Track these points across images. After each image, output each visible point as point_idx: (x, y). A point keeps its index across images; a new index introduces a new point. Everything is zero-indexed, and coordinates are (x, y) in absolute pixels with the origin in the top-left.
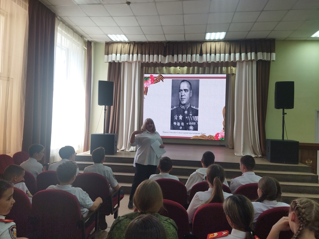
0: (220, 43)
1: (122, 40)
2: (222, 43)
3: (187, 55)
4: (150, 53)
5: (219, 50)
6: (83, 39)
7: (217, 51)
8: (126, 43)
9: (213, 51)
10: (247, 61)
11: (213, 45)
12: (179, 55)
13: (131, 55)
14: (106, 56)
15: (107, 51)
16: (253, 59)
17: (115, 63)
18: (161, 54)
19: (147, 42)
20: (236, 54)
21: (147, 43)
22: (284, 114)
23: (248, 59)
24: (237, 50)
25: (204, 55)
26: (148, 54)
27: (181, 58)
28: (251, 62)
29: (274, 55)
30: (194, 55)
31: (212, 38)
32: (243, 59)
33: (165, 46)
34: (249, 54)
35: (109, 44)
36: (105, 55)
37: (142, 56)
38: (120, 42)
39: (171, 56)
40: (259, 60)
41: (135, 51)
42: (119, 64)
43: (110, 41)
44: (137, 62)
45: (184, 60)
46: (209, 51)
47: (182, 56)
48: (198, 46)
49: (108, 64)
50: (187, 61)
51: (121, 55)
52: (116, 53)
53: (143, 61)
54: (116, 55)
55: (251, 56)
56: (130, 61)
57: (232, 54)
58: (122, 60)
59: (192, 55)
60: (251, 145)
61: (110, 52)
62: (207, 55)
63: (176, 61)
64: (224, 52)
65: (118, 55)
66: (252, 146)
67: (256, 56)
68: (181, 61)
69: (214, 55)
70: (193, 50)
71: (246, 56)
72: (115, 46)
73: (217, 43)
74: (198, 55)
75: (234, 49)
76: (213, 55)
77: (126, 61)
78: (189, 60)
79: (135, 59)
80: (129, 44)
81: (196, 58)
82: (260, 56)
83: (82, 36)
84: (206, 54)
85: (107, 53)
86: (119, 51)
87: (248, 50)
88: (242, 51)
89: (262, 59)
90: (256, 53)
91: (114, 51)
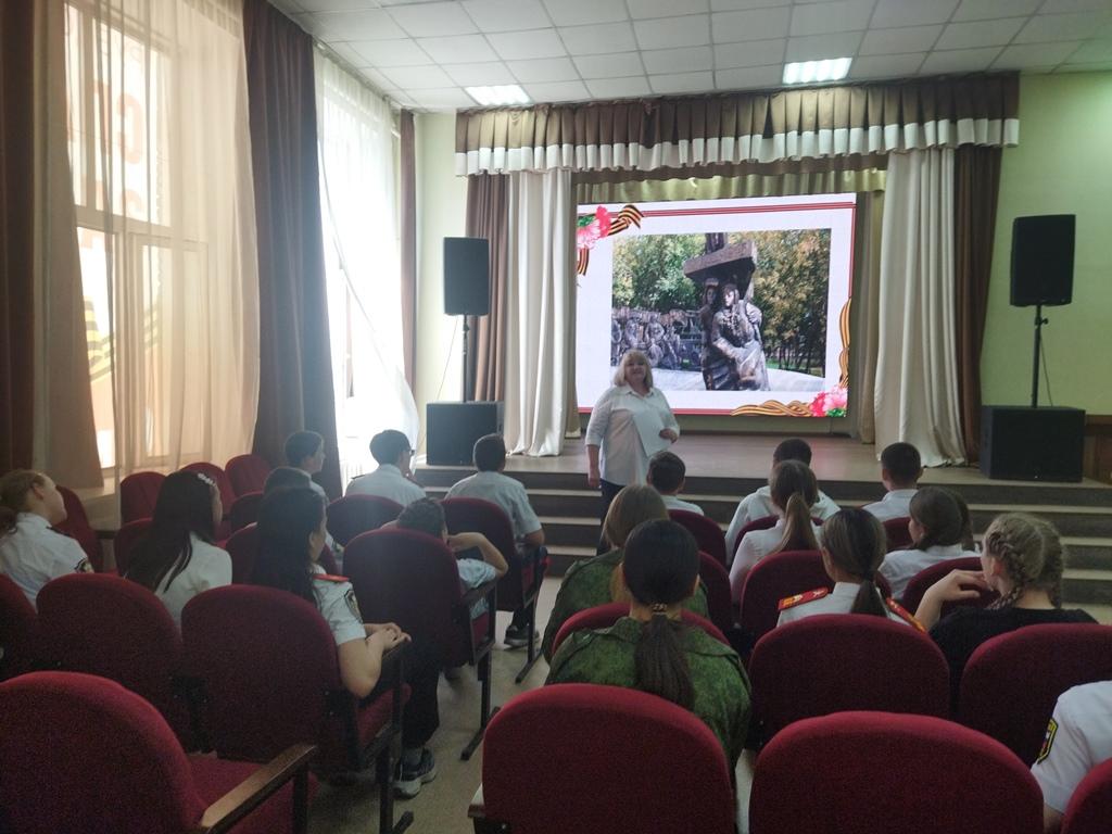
0: (831, 92)
1: (510, 101)
2: (840, 93)
3: (720, 140)
4: (602, 140)
5: (829, 115)
6: (390, 105)
7: (824, 121)
8: (521, 109)
9: (809, 119)
10: (922, 150)
11: (809, 100)
12: (694, 141)
13: (539, 149)
14: (460, 156)
15: (462, 140)
16: (942, 140)
17: (490, 176)
18: (637, 141)
19: (588, 103)
20: (887, 128)
21: (591, 104)
22: (1039, 321)
23: (925, 144)
24: (892, 113)
25: (779, 137)
26: (594, 143)
27: (700, 150)
28: (937, 153)
29: (1013, 125)
30: (745, 139)
31: (806, 79)
32: (909, 143)
33: (649, 113)
34: (929, 126)
35: (470, 116)
36: (457, 151)
37: (574, 149)
38: (505, 108)
39: (668, 144)
40: (965, 145)
41: (553, 136)
42: (503, 179)
43: (473, 105)
44: (559, 172)
45: (713, 158)
46: (794, 121)
47: (705, 141)
48: (758, 107)
49: (465, 182)
50: (723, 160)
51: (507, 150)
52: (490, 144)
53: (579, 166)
54: (493, 151)
55: (938, 132)
56: (537, 167)
57: (873, 130)
58: (511, 168)
59: (737, 139)
60: (931, 428)
61: (472, 143)
62: (789, 134)
63: (686, 161)
64: (846, 124)
65: (499, 151)
66: (935, 430)
67: (953, 133)
68: (702, 160)
69: (812, 133)
70: (741, 119)
71: (921, 134)
72: (488, 120)
73: (822, 93)
74: (758, 137)
75: (879, 111)
77: (523, 168)
78: (728, 156)
79: (551, 162)
80: (533, 114)
81: (752, 147)
82: (968, 132)
83: (385, 98)
84: (786, 131)
85: (464, 146)
86: (500, 138)
87: (928, 114)
88: (906, 117)
89: (973, 141)
90: (953, 122)
91: (485, 139)
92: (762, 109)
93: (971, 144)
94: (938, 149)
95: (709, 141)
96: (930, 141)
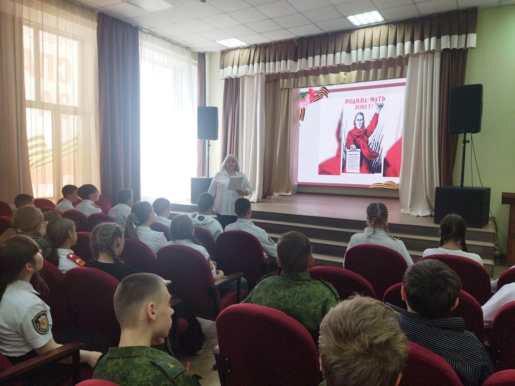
0: (379, 28)
1: (240, 45)
2: (384, 28)
5: (378, 40)
6: (191, 51)
8: (245, 48)
9: (368, 42)
10: (423, 53)
11: (369, 32)
12: (315, 57)
14: (222, 70)
15: (222, 63)
16: (432, 49)
17: (232, 79)
18: (291, 58)
19: (272, 43)
20: (405, 43)
22: (465, 142)
23: (425, 50)
24: (408, 36)
25: (354, 52)
26: (272, 61)
27: (318, 61)
29: (473, 37)
30: (338, 54)
32: (416, 51)
33: (296, 45)
34: (426, 41)
35: (225, 53)
36: (220, 68)
37: (265, 65)
39: (304, 59)
40: (445, 50)
41: (256, 59)
42: (237, 79)
44: (259, 75)
45: (323, 64)
46: (360, 44)
48: (344, 38)
49: (224, 80)
50: (329, 65)
52: (232, 65)
53: (267, 72)
54: (233, 68)
55: (430, 43)
56: (250, 73)
57: (399, 45)
58: (240, 75)
59: (334, 55)
60: (425, 196)
61: (225, 65)
63: (311, 67)
67: (438, 43)
69: (369, 49)
70: (337, 44)
71: (422, 45)
72: (232, 54)
73: (375, 28)
74: (344, 53)
77: (244, 74)
79: (256, 71)
80: (249, 49)
82: (446, 42)
83: (187, 48)
84: (357, 49)
85: (223, 67)
86: (236, 61)
87: (426, 35)
88: (415, 37)
89: (449, 47)
90: (439, 38)
91: (230, 62)
93: (448, 49)
94: (432, 52)
95: (322, 56)
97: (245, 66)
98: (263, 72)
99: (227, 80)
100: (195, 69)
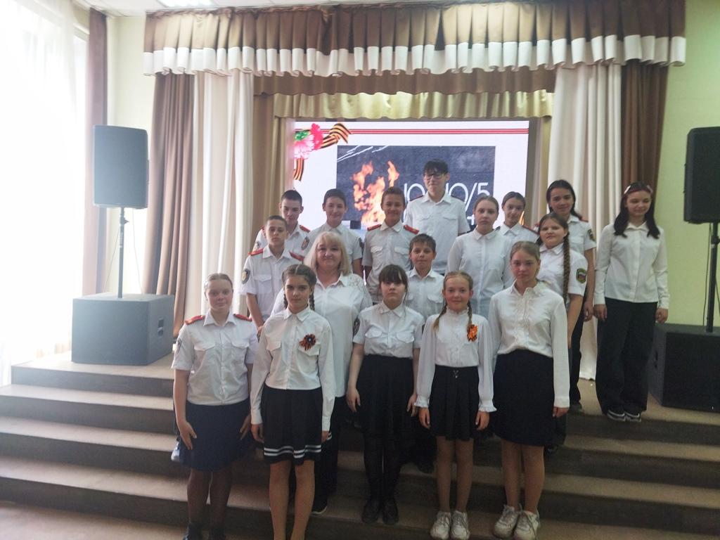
0: (501, 6)
1: (195, 4)
2: (510, 9)
3: (394, 49)
4: (281, 44)
5: (499, 29)
7: (493, 34)
8: (205, 13)
9: (479, 33)
10: (591, 66)
12: (369, 48)
13: (221, 50)
14: (149, 55)
15: (150, 39)
16: (610, 55)
17: (176, 75)
18: (315, 47)
19: (269, 9)
20: (554, 42)
21: (271, 10)
22: (716, 240)
23: (593, 59)
24: (559, 28)
25: (450, 48)
26: (273, 48)
27: (375, 58)
28: (604, 69)
29: (680, 44)
30: (417, 49)
32: (577, 56)
33: (326, 20)
34: (596, 42)
35: (158, 17)
36: (145, 51)
37: (255, 53)
38: (190, 11)
39: (344, 52)
40: (631, 61)
41: (234, 39)
42: (188, 78)
43: (159, 6)
44: (242, 74)
45: (387, 66)
46: (465, 35)
47: (380, 50)
48: (431, 18)
49: (153, 80)
50: (396, 68)
51: (190, 51)
52: (174, 44)
53: (260, 68)
54: (177, 51)
55: (603, 47)
56: (218, 68)
57: (542, 44)
58: (194, 68)
59: (410, 48)
61: (157, 44)
62: (460, 45)
63: (361, 69)
64: (515, 38)
65: (183, 50)
67: (620, 48)
68: (376, 67)
69: (483, 45)
70: (414, 31)
71: (588, 50)
72: (173, 24)
73: (493, 7)
74: (431, 48)
75: (547, 26)
76: (478, 46)
77: (206, 68)
78: (402, 65)
79: (233, 63)
80: (217, 17)
81: (425, 58)
82: (634, 47)
84: (457, 43)
85: (151, 47)
86: (184, 40)
87: (593, 31)
88: (573, 33)
89: (640, 57)
90: (621, 39)
91: (171, 39)
92: (435, 19)
93: (637, 60)
94: (606, 64)
95: (384, 49)
96: (597, 56)
97: (208, 51)
98: (251, 67)
99: (161, 78)
100: (81, 46)
